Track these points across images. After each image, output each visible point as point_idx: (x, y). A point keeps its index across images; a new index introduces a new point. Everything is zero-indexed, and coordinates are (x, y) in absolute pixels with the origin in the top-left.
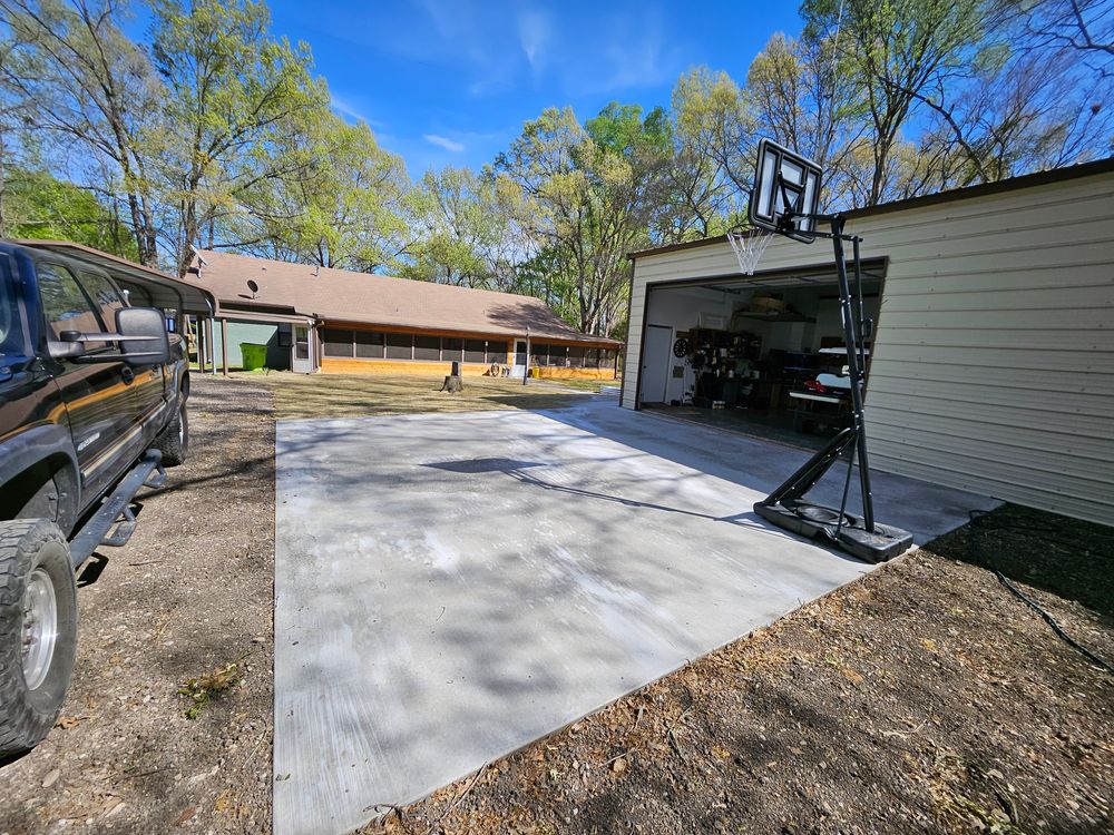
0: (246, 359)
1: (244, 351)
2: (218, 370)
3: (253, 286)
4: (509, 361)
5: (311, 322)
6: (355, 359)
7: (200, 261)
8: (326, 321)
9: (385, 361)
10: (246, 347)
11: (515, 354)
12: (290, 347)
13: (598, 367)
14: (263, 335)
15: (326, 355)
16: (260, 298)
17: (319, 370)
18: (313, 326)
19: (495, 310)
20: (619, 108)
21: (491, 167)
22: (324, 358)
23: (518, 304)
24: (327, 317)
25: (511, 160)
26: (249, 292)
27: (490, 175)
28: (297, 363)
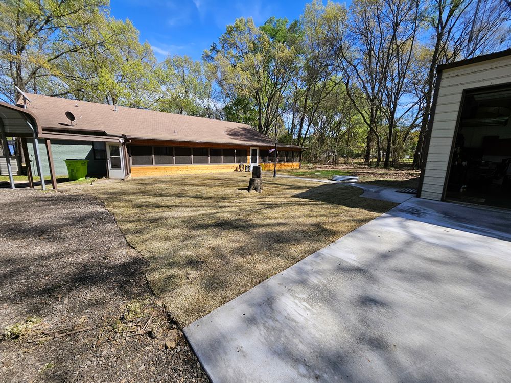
0: (71, 171)
1: (69, 166)
2: (47, 182)
3: (70, 116)
4: (248, 161)
5: (122, 141)
6: (154, 166)
7: (25, 99)
8: (132, 139)
9: (175, 166)
10: (69, 162)
11: (251, 157)
12: (105, 160)
13: (292, 162)
14: (82, 152)
15: (133, 164)
16: (77, 125)
17: (130, 177)
18: (123, 144)
19: (229, 131)
20: (275, 20)
21: (208, 52)
22: (132, 167)
23: (239, 127)
24: (133, 137)
25: (219, 47)
26: (68, 121)
27: (208, 56)
28: (112, 172)
